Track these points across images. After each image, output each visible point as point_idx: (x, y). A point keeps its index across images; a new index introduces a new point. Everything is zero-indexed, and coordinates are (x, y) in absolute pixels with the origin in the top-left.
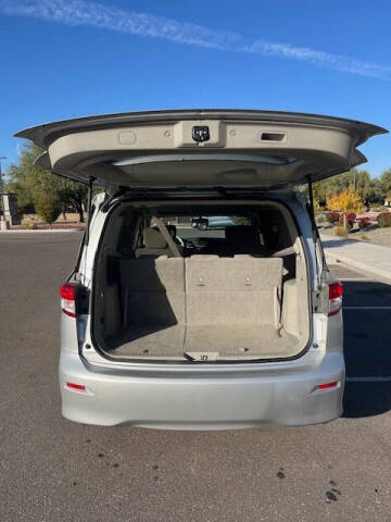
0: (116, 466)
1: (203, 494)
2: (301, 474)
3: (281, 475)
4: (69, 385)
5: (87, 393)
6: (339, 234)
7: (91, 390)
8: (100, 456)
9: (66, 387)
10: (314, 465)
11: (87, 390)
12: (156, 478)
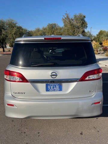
0: (25, 133)
1: (55, 140)
2: (88, 133)
3: (81, 134)
4: (8, 105)
5: (15, 107)
6: (107, 56)
7: (16, 106)
8: (19, 130)
9: (7, 105)
10: (93, 131)
11: (15, 106)
12: (39, 136)
